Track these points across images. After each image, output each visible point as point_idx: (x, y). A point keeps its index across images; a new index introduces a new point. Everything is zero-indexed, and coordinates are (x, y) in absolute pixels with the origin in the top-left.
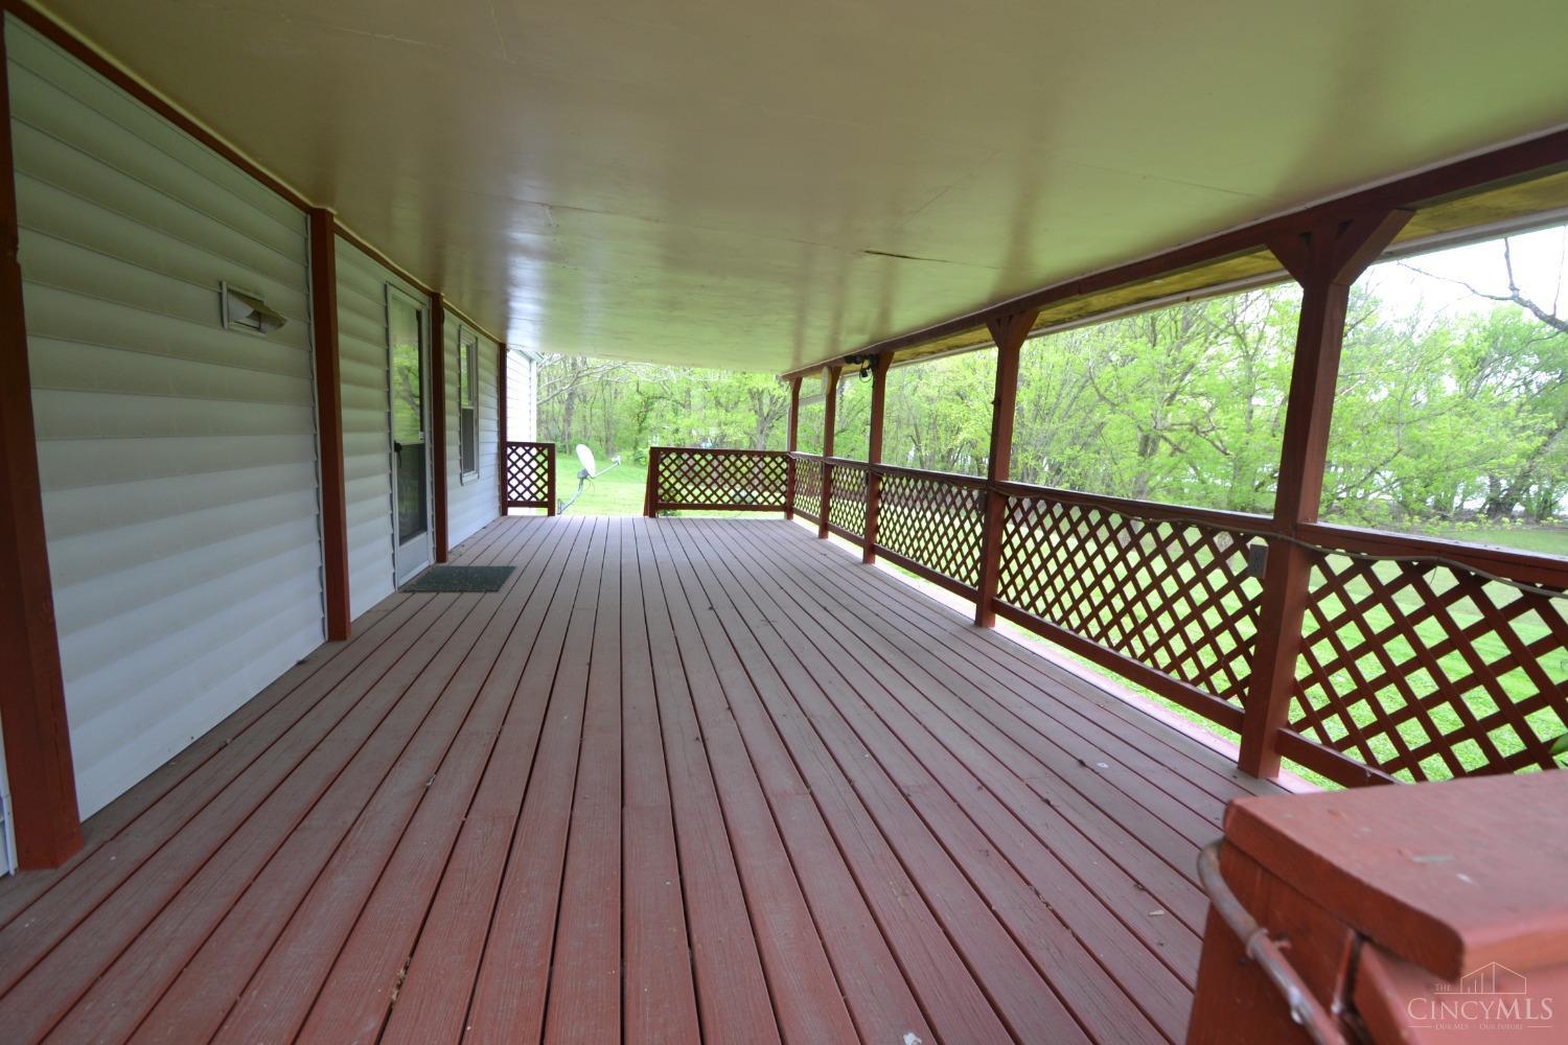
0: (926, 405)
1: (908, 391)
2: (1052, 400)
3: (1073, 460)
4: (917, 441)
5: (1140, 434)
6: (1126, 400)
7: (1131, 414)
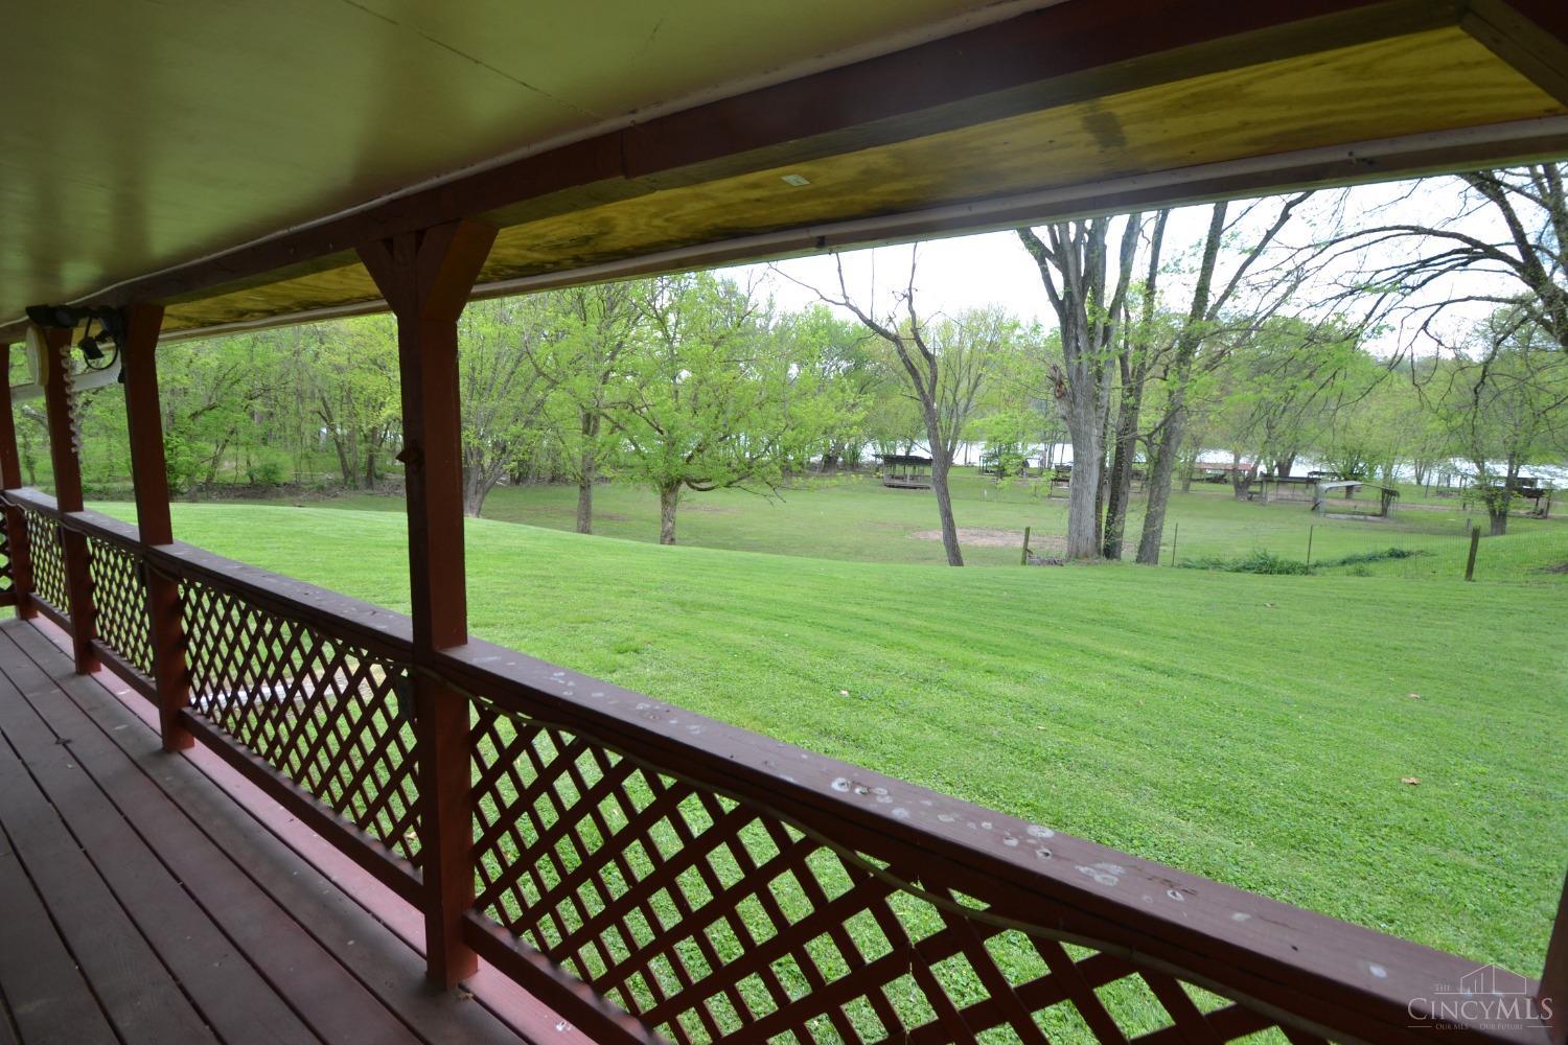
0: (334, 376)
1: (306, 357)
2: (488, 374)
3: (517, 438)
4: (328, 418)
5: (581, 413)
6: (566, 377)
7: (572, 392)
